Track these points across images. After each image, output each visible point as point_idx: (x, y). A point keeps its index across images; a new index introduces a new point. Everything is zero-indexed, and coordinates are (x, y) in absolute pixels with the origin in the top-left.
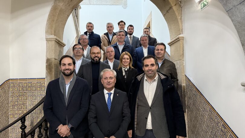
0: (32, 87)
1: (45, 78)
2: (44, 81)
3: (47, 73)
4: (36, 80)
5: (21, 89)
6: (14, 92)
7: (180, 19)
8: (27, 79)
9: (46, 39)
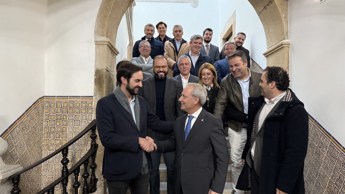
0: (74, 109)
1: (92, 97)
2: (92, 100)
3: (95, 90)
4: (81, 98)
5: (59, 111)
6: (50, 114)
7: (285, 17)
8: (68, 97)
9: (95, 42)
